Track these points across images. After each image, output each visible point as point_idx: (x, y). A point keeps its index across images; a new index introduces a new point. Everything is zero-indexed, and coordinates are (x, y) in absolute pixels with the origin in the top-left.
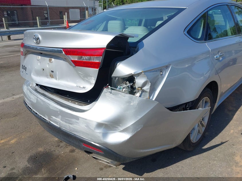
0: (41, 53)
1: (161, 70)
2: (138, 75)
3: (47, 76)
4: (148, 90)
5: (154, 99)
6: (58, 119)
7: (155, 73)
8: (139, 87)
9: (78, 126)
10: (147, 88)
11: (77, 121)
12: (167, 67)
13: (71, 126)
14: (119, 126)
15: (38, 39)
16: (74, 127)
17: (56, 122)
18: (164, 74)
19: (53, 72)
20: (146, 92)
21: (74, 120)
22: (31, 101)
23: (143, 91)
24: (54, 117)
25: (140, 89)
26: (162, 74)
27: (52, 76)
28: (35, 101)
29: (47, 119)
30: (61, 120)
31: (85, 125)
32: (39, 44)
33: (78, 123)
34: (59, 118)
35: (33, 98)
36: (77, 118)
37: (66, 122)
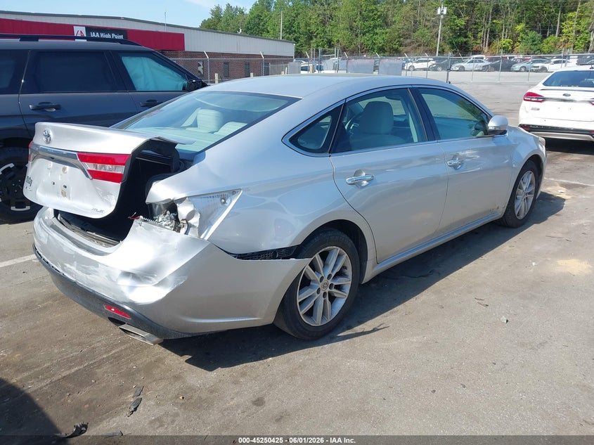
0: (53, 158)
1: (224, 196)
2: (181, 200)
3: (57, 194)
4: (197, 225)
5: (206, 239)
6: (73, 268)
7: (210, 199)
8: (183, 220)
9: (96, 277)
10: (195, 221)
11: (96, 269)
12: (234, 192)
13: (88, 276)
14: (153, 277)
15: (49, 136)
16: (93, 279)
17: (70, 273)
18: (228, 201)
19: (66, 187)
20: (194, 226)
21: (92, 268)
22: (40, 242)
23: (190, 226)
24: (68, 265)
25: (185, 222)
26: (225, 203)
27: (64, 194)
28: (45, 241)
29: (61, 271)
30: (77, 269)
31: (106, 274)
32: (49, 143)
33: (96, 272)
34: (74, 266)
35: (44, 236)
36: (96, 264)
37: (82, 271)
